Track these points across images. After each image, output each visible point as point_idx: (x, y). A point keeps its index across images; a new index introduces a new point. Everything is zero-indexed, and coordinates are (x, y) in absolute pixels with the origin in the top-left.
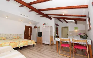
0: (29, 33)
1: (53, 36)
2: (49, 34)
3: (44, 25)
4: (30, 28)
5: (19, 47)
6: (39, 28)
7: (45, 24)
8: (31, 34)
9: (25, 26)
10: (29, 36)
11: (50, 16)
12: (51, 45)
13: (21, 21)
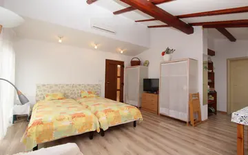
0: (119, 79)
1: (197, 95)
2: (186, 87)
3: (163, 54)
4: (119, 66)
5: (99, 131)
6: (147, 64)
7: (168, 51)
8: (122, 84)
9: (106, 60)
10: (118, 88)
11: (187, 21)
12: (192, 123)
13: (96, 47)
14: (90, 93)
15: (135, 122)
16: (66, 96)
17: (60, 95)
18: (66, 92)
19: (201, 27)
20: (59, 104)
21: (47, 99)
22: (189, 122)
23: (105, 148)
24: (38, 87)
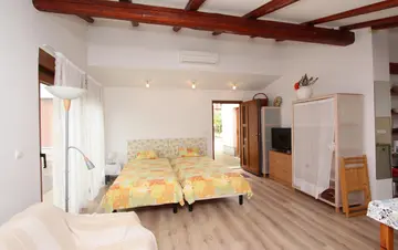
3: (297, 87)
5: (182, 204)
6: (278, 102)
11: (335, 25)
13: (194, 87)
14: (190, 150)
15: (241, 197)
16: (159, 155)
17: (152, 154)
18: (160, 148)
19: (368, 29)
20: (146, 166)
21: (138, 157)
22: (341, 208)
23: (185, 226)
24: (129, 144)
